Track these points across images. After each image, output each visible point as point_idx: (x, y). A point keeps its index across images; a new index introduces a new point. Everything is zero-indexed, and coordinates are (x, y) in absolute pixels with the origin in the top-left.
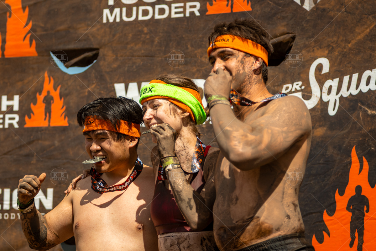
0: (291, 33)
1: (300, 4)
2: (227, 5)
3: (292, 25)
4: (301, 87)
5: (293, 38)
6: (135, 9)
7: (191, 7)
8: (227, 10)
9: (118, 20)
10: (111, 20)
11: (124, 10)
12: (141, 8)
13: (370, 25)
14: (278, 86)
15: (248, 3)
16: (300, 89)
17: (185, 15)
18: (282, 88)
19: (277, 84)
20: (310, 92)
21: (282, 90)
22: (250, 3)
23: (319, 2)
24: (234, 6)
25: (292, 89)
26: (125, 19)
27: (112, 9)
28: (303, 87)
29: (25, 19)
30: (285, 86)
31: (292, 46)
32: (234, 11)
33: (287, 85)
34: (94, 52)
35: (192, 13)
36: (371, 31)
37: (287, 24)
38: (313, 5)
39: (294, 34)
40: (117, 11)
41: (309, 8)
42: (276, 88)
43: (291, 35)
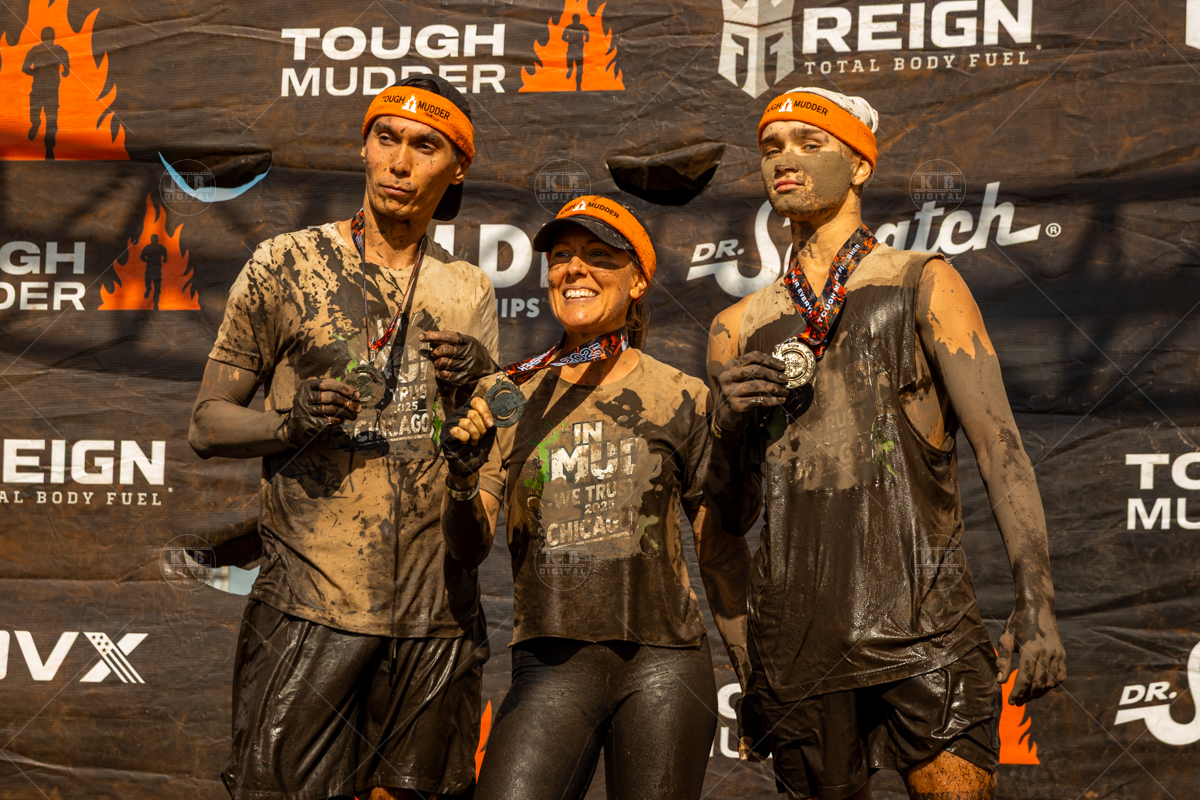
0: (715, 141)
1: (735, 83)
2: (569, 76)
3: (717, 124)
4: (735, 250)
5: (719, 153)
6: (354, 71)
7: (484, 74)
8: (570, 86)
9: (315, 92)
10: (300, 91)
11: (330, 72)
12: (368, 71)
13: (895, 134)
14: (684, 245)
15: (616, 74)
16: (733, 254)
17: (470, 90)
18: (693, 250)
19: (681, 242)
20: (758, 261)
21: (692, 256)
22: (620, 72)
23: (779, 82)
24: (584, 78)
25: (715, 254)
26: (332, 90)
27: (301, 69)
28: (741, 252)
29: (102, 82)
30: (699, 248)
31: (717, 166)
32: (583, 89)
33: (705, 246)
34: (260, 157)
35: (487, 89)
36: (894, 146)
37: (706, 123)
38: (767, 88)
39: (721, 144)
40: (313, 73)
41: (757, 93)
42: (679, 249)
43: (715, 145)
